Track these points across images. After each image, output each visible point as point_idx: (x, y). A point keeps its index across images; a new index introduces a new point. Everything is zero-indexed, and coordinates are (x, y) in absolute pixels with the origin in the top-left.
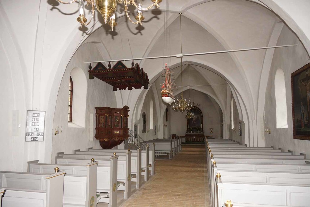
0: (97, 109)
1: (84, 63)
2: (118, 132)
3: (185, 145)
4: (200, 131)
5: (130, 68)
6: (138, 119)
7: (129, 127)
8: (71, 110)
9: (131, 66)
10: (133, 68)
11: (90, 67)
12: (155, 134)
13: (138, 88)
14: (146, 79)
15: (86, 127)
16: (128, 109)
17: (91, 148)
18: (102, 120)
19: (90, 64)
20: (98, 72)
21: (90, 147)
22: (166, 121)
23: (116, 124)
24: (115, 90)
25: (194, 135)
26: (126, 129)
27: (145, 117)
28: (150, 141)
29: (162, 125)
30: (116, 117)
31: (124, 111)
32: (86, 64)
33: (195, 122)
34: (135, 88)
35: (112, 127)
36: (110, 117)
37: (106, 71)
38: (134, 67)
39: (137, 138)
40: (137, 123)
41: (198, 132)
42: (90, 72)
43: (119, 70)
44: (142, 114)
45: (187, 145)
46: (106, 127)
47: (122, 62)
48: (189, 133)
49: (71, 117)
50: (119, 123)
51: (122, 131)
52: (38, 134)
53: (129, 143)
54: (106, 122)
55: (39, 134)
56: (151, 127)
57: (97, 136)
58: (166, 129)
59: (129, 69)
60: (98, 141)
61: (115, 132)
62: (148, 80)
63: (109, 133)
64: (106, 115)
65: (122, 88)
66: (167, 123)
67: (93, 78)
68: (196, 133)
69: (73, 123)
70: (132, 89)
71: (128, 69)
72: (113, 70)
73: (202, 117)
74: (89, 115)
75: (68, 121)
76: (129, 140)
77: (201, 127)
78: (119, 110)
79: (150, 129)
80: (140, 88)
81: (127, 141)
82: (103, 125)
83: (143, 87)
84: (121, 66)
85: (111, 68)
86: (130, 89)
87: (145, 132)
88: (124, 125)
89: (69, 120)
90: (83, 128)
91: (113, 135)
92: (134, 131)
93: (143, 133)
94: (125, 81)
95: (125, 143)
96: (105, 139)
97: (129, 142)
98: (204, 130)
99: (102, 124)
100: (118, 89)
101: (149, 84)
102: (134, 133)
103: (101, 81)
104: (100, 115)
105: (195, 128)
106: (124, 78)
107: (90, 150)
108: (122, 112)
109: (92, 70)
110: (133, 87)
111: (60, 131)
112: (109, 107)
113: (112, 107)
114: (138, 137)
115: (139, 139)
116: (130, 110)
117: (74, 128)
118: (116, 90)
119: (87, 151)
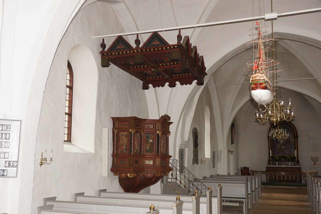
0: (115, 120)
1: (93, 37)
2: (151, 163)
3: (266, 186)
4: (293, 163)
5: (174, 46)
6: (186, 139)
7: (171, 153)
8: (70, 122)
9: (177, 42)
10: (179, 45)
11: (103, 45)
12: (213, 167)
13: (186, 84)
14: (201, 66)
15: (95, 152)
16: (170, 120)
17: (105, 191)
18: (124, 140)
19: (103, 40)
20: (117, 53)
21: (103, 188)
22: (232, 144)
23: (148, 148)
24: (145, 87)
25: (283, 169)
26: (166, 157)
27: (196, 136)
28: (204, 178)
29: (226, 151)
30: (148, 135)
31: (161, 124)
32: (96, 39)
33: (283, 147)
34: (182, 84)
35: (141, 153)
36: (138, 135)
37: (132, 52)
38: (182, 42)
39: (184, 174)
40: (184, 146)
41: (290, 165)
42: (103, 54)
43: (154, 49)
44: (192, 130)
45: (269, 187)
46: (131, 152)
47: (160, 33)
48: (272, 166)
49: (69, 134)
50: (153, 146)
51: (158, 161)
52: (7, 163)
53: (170, 182)
54: (131, 143)
55: (9, 164)
56: (207, 154)
57: (115, 169)
58: (232, 157)
59: (172, 47)
60: (117, 178)
61: (146, 161)
62: (205, 69)
63: (137, 163)
64: (130, 130)
65: (159, 83)
66: (232, 148)
67: (108, 66)
68: (286, 166)
69: (73, 145)
70: (175, 86)
71: (170, 47)
72: (144, 50)
73: (296, 137)
74: (101, 130)
75: (65, 141)
76: (170, 176)
77: (296, 156)
78: (154, 122)
79: (206, 157)
80: (190, 83)
81: (167, 179)
82: (126, 150)
83: (196, 81)
84: (157, 43)
85: (140, 46)
86: (172, 85)
87: (197, 163)
88: (162, 149)
89: (66, 139)
90: (92, 153)
91: (143, 168)
92: (178, 160)
93: (193, 164)
94: (163, 71)
95: (162, 182)
96: (128, 175)
97: (169, 180)
98: (299, 160)
99: (124, 147)
100: (150, 85)
101: (206, 76)
102: (178, 164)
103: (122, 70)
104: (120, 130)
105: (283, 157)
106: (163, 65)
107: (103, 194)
108: (159, 126)
109: (106, 50)
110: (177, 83)
111: (48, 159)
112: (136, 117)
113: (140, 117)
114: (187, 172)
115: (187, 175)
116: (172, 123)
117: (75, 153)
118: (147, 88)
119: (97, 196)
